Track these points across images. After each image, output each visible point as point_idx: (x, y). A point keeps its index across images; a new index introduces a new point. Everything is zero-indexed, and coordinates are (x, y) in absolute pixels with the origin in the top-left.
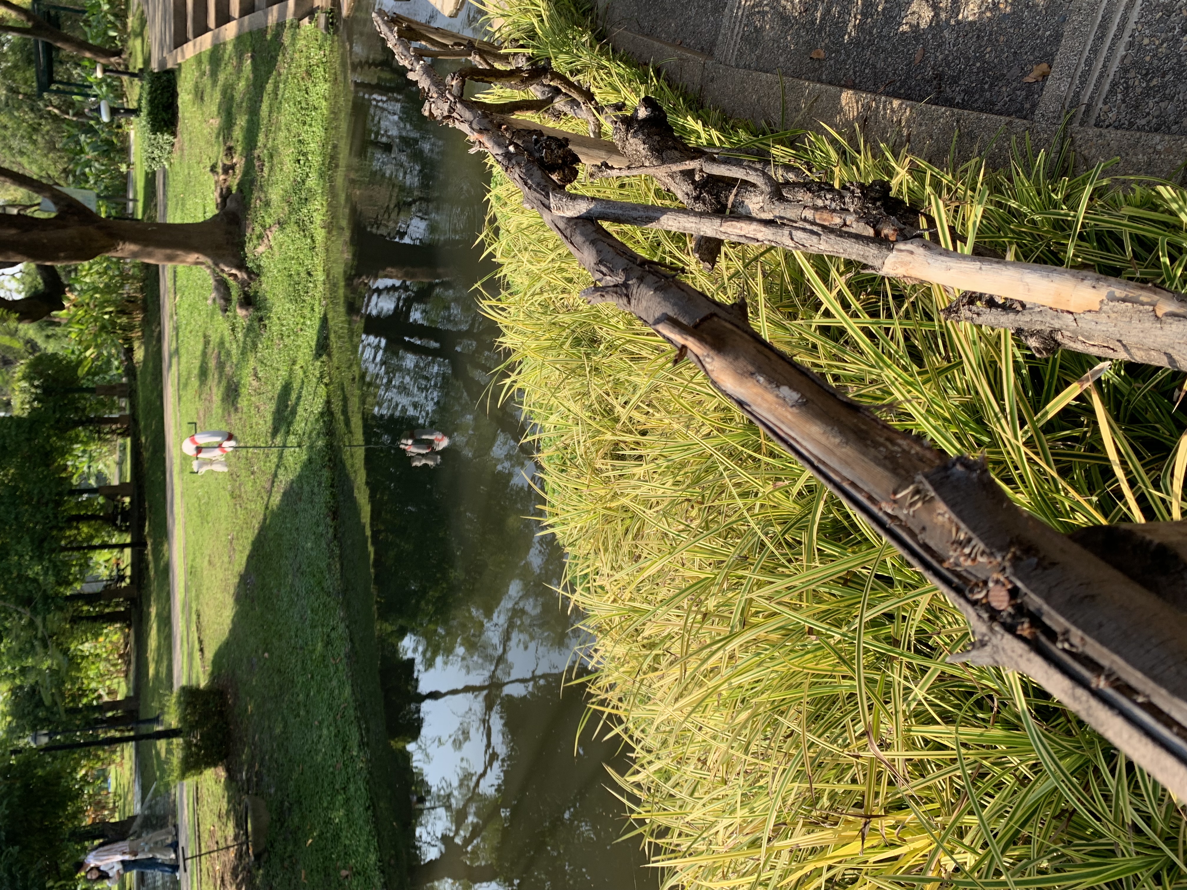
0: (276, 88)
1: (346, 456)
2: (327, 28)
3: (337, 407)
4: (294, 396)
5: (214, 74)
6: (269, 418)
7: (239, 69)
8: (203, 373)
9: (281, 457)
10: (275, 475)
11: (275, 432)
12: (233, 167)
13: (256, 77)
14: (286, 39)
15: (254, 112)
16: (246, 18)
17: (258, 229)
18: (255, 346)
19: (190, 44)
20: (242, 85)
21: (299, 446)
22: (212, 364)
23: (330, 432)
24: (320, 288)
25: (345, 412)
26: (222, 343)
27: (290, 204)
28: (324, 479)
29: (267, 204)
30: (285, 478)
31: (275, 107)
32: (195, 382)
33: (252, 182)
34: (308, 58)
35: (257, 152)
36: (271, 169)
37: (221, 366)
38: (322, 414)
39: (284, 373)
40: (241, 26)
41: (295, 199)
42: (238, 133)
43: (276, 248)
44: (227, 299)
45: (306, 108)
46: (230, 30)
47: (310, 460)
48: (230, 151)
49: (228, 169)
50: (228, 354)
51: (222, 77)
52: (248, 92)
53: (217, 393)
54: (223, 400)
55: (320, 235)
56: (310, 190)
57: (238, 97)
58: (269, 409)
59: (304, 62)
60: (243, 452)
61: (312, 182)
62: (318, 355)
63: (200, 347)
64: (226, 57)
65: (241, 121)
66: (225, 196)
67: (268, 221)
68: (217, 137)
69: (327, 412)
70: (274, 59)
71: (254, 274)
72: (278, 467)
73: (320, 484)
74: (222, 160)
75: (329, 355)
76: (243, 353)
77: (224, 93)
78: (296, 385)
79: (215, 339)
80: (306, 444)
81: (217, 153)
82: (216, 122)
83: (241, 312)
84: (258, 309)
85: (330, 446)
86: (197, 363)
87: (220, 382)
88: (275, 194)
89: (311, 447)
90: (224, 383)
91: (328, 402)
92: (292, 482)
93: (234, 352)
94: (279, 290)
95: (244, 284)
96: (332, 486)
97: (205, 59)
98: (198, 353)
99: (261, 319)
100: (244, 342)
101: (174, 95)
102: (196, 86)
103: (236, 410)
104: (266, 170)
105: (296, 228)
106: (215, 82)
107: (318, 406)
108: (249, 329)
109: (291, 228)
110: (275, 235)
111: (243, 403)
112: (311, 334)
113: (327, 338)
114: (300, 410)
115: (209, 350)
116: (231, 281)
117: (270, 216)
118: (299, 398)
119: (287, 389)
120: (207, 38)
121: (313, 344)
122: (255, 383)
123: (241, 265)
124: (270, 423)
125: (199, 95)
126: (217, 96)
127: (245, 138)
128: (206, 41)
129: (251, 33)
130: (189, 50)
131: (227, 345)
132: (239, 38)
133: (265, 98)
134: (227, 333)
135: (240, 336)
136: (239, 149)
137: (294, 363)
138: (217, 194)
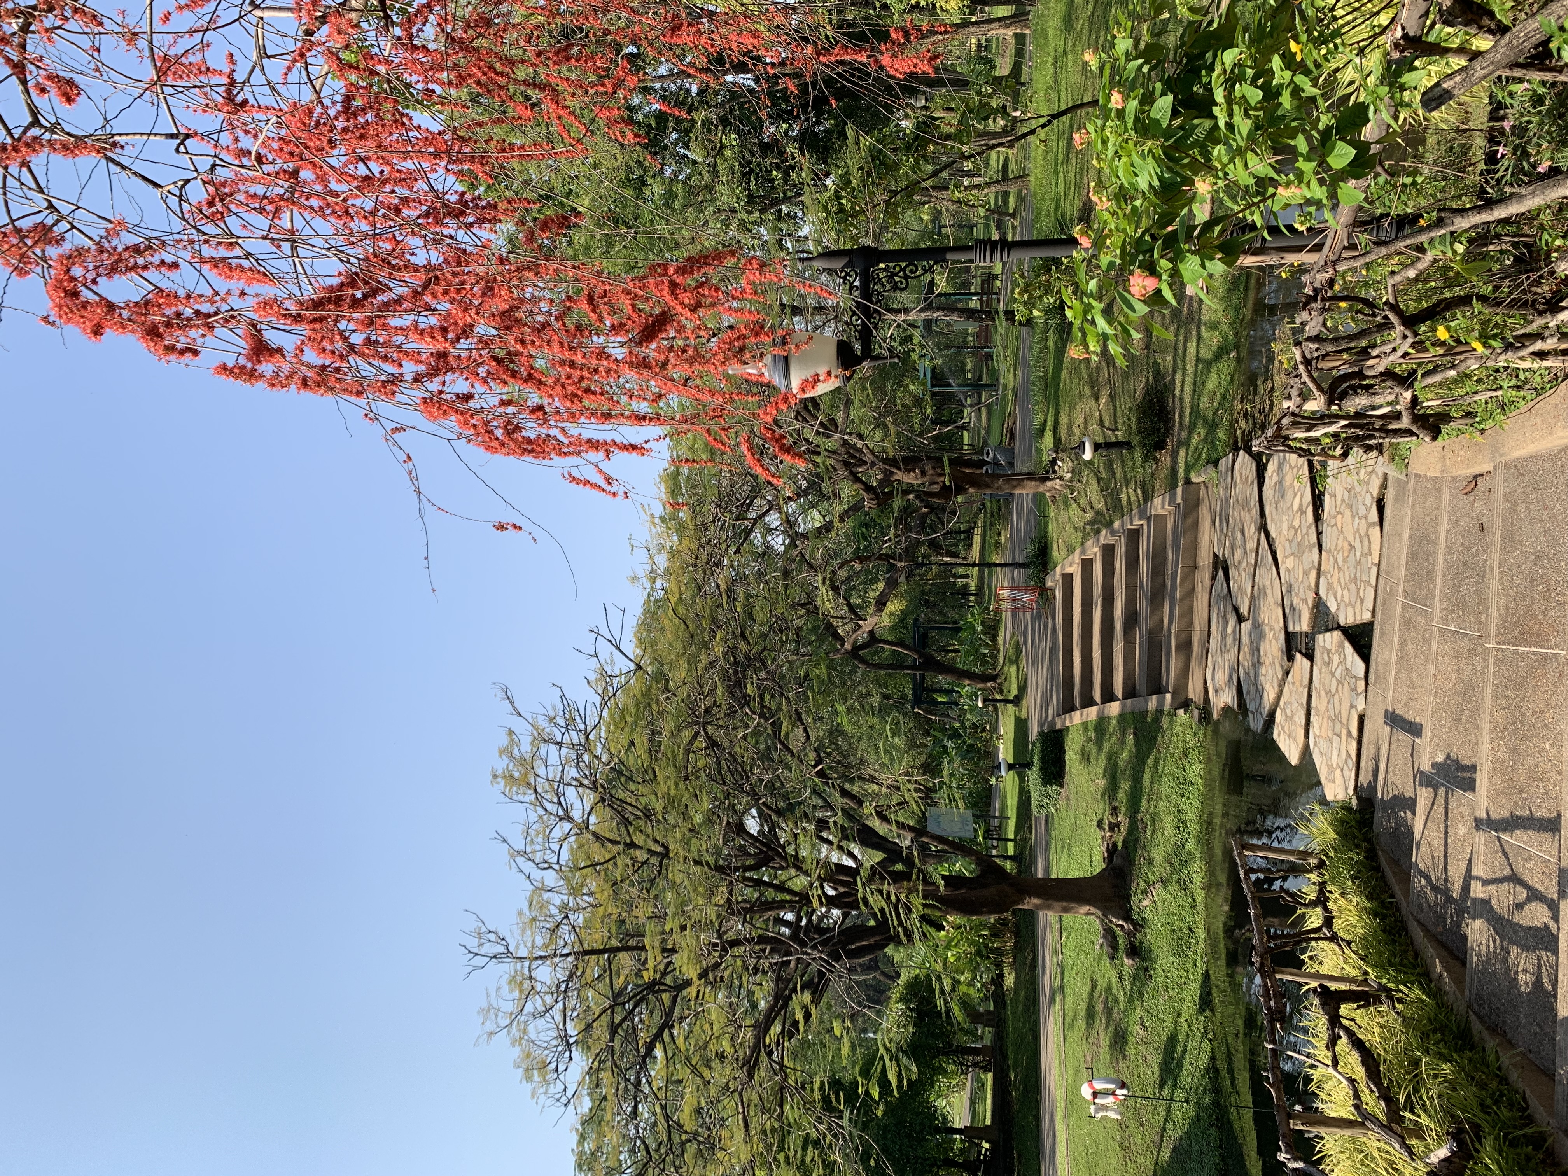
0: (1156, 763)
1: (1234, 1117)
2: (1200, 722)
3: (1221, 1064)
4: (1179, 1049)
5: (1099, 743)
6: (1156, 1069)
7: (1123, 742)
8: (1090, 1015)
9: (1168, 1111)
10: (1164, 1129)
11: (1162, 1085)
12: (1118, 825)
13: (1138, 752)
14: (1165, 723)
15: (1137, 780)
16: (1129, 701)
17: (1143, 885)
18: (1141, 995)
19: (1078, 713)
20: (1125, 755)
21: (1187, 1101)
22: (1099, 1008)
23: (1216, 1089)
24: (1202, 945)
25: (1231, 1071)
26: (1109, 988)
27: (1171, 865)
28: (1212, 1138)
29: (1151, 862)
30: (1173, 1133)
31: (1157, 777)
32: (1081, 1024)
33: (1136, 841)
34: (1184, 741)
35: (1140, 816)
36: (1153, 833)
37: (1108, 1011)
38: (1207, 1070)
39: (1169, 1024)
40: (1123, 707)
41: (1175, 860)
42: (1122, 795)
43: (1159, 904)
44: (1114, 947)
45: (1184, 783)
46: (1114, 709)
47: (1198, 1117)
48: (1115, 810)
49: (1113, 827)
50: (1116, 1000)
51: (1107, 746)
52: (1130, 761)
53: (1105, 1040)
54: (1111, 1046)
55: (1200, 895)
56: (1189, 853)
57: (1122, 764)
58: (1156, 1059)
59: (1180, 745)
60: (1132, 1102)
61: (1191, 846)
62: (1201, 1011)
63: (1088, 989)
64: (1111, 729)
65: (1125, 786)
66: (1112, 850)
67: (1152, 878)
68: (1103, 795)
69: (1212, 1069)
70: (1154, 739)
71: (1139, 925)
72: (1166, 1120)
73: (1208, 1144)
74: (1108, 819)
75: (1212, 1011)
76: (1130, 1001)
77: (1109, 759)
78: (1181, 1037)
79: (1102, 983)
80: (1193, 1099)
81: (1102, 809)
82: (1102, 783)
83: (1128, 962)
84: (1144, 960)
85: (1216, 1103)
86: (1084, 1005)
87: (1107, 1027)
88: (1158, 855)
89: (1198, 1103)
90: (1111, 1029)
91: (1213, 1058)
92: (1181, 1138)
93: (1121, 998)
94: (1163, 944)
95: (1129, 934)
96: (1221, 1147)
97: (1091, 727)
98: (1085, 996)
99: (1146, 970)
100: (1131, 991)
101: (1062, 752)
102: (1083, 750)
103: (1124, 1057)
104: (1149, 832)
105: (1177, 887)
106: (1100, 749)
107: (1203, 1062)
108: (1135, 978)
109: (1173, 887)
110: (1158, 891)
111: (1131, 1051)
112: (1194, 989)
113: (1209, 994)
114: (1186, 1064)
115: (1096, 995)
116: (1118, 931)
117: (1153, 873)
118: (1185, 1051)
119: (1172, 1040)
120: (1093, 711)
121: (1197, 998)
122: (1141, 1032)
123: (1128, 918)
124: (1157, 1075)
125: (1085, 757)
126: (1103, 761)
127: (1128, 800)
128: (1092, 713)
129: (1133, 713)
130: (1077, 718)
131: (1115, 991)
132: (1122, 717)
133: (1147, 770)
134: (1114, 980)
135: (1127, 984)
136: (1123, 809)
137: (1179, 1015)
138: (1104, 849)
